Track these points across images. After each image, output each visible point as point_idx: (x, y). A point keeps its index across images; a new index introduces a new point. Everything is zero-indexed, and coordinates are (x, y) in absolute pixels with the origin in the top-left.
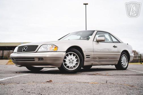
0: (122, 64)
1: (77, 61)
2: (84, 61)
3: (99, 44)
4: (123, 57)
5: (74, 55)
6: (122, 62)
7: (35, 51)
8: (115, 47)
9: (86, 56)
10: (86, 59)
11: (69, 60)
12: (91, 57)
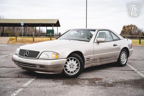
0: (121, 61)
1: (77, 65)
2: (84, 64)
3: (99, 45)
4: (122, 54)
5: (75, 60)
6: (121, 59)
7: (37, 58)
8: (115, 45)
9: (87, 59)
10: (86, 62)
11: (70, 65)
12: (91, 59)
